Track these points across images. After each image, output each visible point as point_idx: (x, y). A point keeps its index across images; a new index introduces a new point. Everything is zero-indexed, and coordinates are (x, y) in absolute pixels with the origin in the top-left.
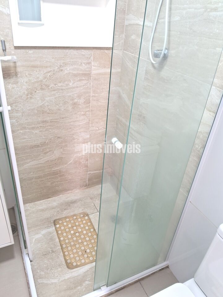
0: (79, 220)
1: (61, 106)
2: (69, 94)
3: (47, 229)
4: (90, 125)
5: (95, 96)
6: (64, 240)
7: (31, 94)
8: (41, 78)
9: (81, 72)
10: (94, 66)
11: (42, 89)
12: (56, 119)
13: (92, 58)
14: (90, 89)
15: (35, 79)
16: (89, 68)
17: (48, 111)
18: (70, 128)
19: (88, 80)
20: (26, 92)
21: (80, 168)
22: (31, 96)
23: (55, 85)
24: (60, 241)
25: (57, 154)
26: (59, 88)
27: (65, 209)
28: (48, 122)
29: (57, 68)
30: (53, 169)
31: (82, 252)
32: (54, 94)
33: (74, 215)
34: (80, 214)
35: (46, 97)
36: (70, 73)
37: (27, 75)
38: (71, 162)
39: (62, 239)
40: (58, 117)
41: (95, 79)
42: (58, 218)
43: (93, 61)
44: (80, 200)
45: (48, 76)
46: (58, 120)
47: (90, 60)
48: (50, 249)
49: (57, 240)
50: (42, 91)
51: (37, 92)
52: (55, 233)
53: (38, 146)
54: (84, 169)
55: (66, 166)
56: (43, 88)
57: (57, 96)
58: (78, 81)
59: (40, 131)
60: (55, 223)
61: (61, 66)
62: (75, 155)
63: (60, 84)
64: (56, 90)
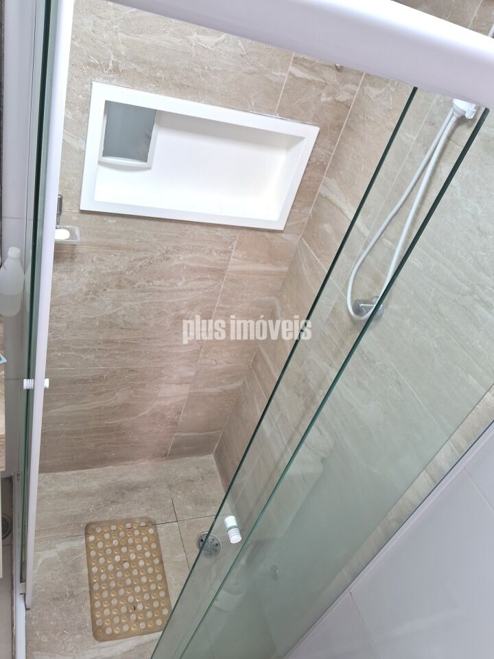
0: (137, 533)
1: (150, 319)
2: (171, 301)
3: (71, 540)
4: (201, 355)
5: (223, 309)
6: (99, 574)
7: (95, 292)
8: (122, 267)
9: (206, 266)
10: (234, 257)
11: (119, 287)
12: (135, 340)
13: (235, 243)
14: (218, 295)
15: (110, 268)
16: (225, 260)
17: (122, 325)
18: (159, 357)
19: (216, 280)
20: (85, 289)
21: (161, 425)
22: (93, 296)
23: (148, 282)
24: (90, 574)
25: (121, 397)
26: (154, 287)
27: (113, 502)
28: (117, 343)
29: (159, 253)
30: (106, 422)
31: (127, 608)
32: (141, 298)
33: (129, 520)
34: (141, 519)
35: (124, 301)
36: (183, 265)
37: (94, 259)
38: (144, 413)
39: (95, 569)
40: (140, 337)
41: (232, 280)
42: (96, 519)
43: (236, 248)
44: (147, 485)
45: (139, 265)
46: (139, 342)
47: (230, 247)
48: (68, 589)
49: (85, 571)
50: (119, 290)
51: (108, 290)
52: (83, 555)
53: (86, 381)
54: (168, 427)
55: (133, 418)
56: (122, 285)
57: (147, 301)
58: (195, 280)
59: (98, 357)
60: (88, 529)
61: (167, 252)
62: (157, 403)
63: (157, 283)
64: (148, 291)
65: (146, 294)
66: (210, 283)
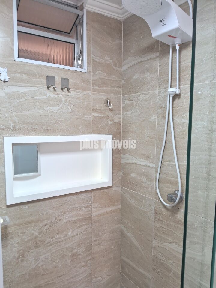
1: (58, 262)
2: (67, 246)
4: (92, 276)
5: (96, 241)
7: (23, 256)
8: (36, 234)
9: (81, 218)
10: (94, 208)
11: (37, 247)
12: (52, 280)
14: (91, 233)
15: (29, 237)
16: (90, 211)
17: (43, 272)
19: (89, 224)
20: (17, 256)
22: (22, 258)
23: (52, 238)
26: (56, 241)
29: (54, 218)
32: (50, 250)
35: (41, 255)
36: (69, 221)
37: (19, 234)
40: (55, 277)
41: (96, 222)
43: (93, 203)
45: (45, 230)
46: (55, 281)
47: (90, 203)
50: (37, 249)
51: (31, 251)
56: (38, 245)
57: (54, 251)
58: (77, 228)
61: (59, 216)
63: (57, 237)
64: (53, 244)
65: (52, 246)
66: (85, 227)
